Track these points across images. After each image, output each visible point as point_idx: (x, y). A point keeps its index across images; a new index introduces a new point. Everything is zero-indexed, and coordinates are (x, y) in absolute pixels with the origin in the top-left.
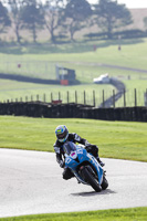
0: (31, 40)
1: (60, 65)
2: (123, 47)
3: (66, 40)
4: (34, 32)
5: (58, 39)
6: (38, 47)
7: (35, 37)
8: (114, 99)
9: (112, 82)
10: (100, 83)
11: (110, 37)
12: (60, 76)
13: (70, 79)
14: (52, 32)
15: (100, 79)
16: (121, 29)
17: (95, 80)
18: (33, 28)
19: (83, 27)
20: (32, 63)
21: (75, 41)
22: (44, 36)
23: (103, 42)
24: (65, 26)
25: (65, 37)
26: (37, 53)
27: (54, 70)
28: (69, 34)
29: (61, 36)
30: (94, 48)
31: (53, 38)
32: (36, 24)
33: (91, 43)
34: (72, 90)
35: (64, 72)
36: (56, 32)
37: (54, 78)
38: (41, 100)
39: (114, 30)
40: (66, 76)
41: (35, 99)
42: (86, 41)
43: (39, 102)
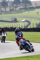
0: (4, 10)
1: (12, 17)
2: (30, 12)
3: (14, 10)
4: (5, 8)
5: (12, 10)
6: (6, 12)
7: (5, 10)
8: (27, 26)
9: (27, 21)
10: (24, 22)
11: (26, 9)
12: (13, 20)
13: (15, 21)
15: (23, 21)
16: (29, 7)
17: (22, 21)
18: (5, 7)
19: (18, 7)
21: (16, 10)
22: (8, 9)
23: (24, 10)
24: (14, 7)
25: (14, 9)
26: (6, 14)
27: (11, 18)
28: (15, 9)
29: (13, 9)
30: (22, 12)
31: (11, 10)
32: (6, 6)
33: (21, 11)
34: (16, 24)
35: (14, 19)
36: (11, 8)
37: (11, 21)
38: (8, 27)
39: (27, 7)
40: (14, 20)
41: (6, 27)
42: (19, 10)
43: (7, 27)
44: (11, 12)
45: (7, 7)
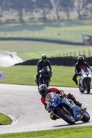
0: (66, 18)
1: (84, 33)
4: (68, 13)
5: (83, 17)
6: (70, 22)
7: (68, 16)
12: (85, 40)
13: (91, 42)
14: (79, 13)
18: (67, 10)
20: (67, 33)
22: (74, 15)
24: (87, 9)
25: (87, 15)
26: (70, 26)
27: (81, 36)
28: (89, 14)
29: (85, 15)
31: (80, 17)
32: (69, 8)
35: (87, 38)
36: (81, 13)
37: (81, 41)
38: (73, 55)
40: (88, 40)
41: (69, 55)
43: (71, 57)
44: (80, 21)
45: (72, 10)
